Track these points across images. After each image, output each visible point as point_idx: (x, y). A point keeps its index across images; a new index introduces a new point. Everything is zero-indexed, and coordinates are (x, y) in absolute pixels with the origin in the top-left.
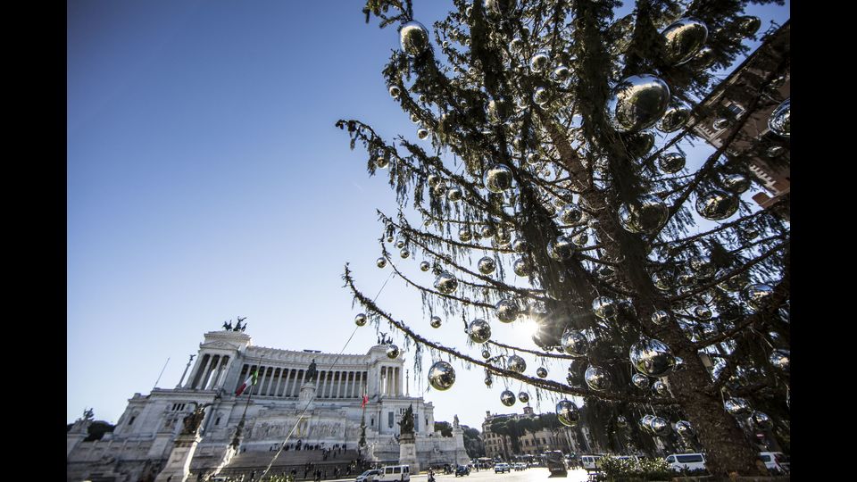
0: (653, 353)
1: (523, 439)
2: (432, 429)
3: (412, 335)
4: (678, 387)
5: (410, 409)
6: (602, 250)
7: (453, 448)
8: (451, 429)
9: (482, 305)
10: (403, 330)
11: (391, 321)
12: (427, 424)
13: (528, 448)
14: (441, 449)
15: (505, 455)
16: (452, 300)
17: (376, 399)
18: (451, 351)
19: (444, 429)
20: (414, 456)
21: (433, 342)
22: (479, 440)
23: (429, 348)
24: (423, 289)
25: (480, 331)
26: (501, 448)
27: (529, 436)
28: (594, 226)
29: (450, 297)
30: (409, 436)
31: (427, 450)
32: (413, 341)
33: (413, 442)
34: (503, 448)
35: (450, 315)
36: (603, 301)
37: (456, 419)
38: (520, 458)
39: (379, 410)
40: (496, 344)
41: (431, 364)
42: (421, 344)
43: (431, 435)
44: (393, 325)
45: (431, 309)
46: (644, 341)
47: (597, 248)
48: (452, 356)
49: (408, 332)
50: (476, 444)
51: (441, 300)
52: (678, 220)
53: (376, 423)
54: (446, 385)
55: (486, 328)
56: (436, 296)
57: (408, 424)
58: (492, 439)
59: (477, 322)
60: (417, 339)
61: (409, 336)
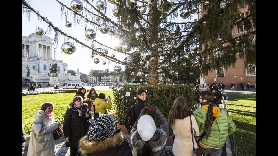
0: (147, 54)
1: (103, 78)
2: (66, 72)
3: (53, 27)
4: (150, 65)
5: (56, 65)
6: (148, 17)
7: (76, 79)
8: (75, 73)
9: (94, 23)
10: (48, 23)
11: (39, 15)
12: (64, 71)
13: (104, 81)
14: (70, 79)
15: (95, 82)
16: (79, 17)
17: (36, 58)
18: (75, 39)
19: (73, 73)
20: (57, 81)
21: (65, 33)
22: (87, 77)
23: (63, 35)
24: (62, 4)
25: (91, 34)
26: (94, 80)
27: (105, 77)
28: (150, 5)
29: (78, 14)
30: (55, 74)
31: (64, 79)
32: (53, 30)
33: (57, 76)
34: (95, 80)
35: (77, 23)
36: (140, 32)
37: (78, 70)
38: (101, 83)
39: (38, 63)
40: (98, 43)
41: (64, 43)
42: (58, 32)
43: (66, 75)
44: (40, 18)
45: (66, 17)
46: (147, 50)
47: (148, 15)
48: (75, 41)
49: (50, 24)
50: (85, 79)
51: (73, 15)
52: (174, 14)
53: (36, 68)
54: (70, 52)
55: (94, 34)
56: (70, 11)
57: (54, 70)
58: (92, 77)
59: (91, 30)
60: (56, 29)
61: (51, 27)
